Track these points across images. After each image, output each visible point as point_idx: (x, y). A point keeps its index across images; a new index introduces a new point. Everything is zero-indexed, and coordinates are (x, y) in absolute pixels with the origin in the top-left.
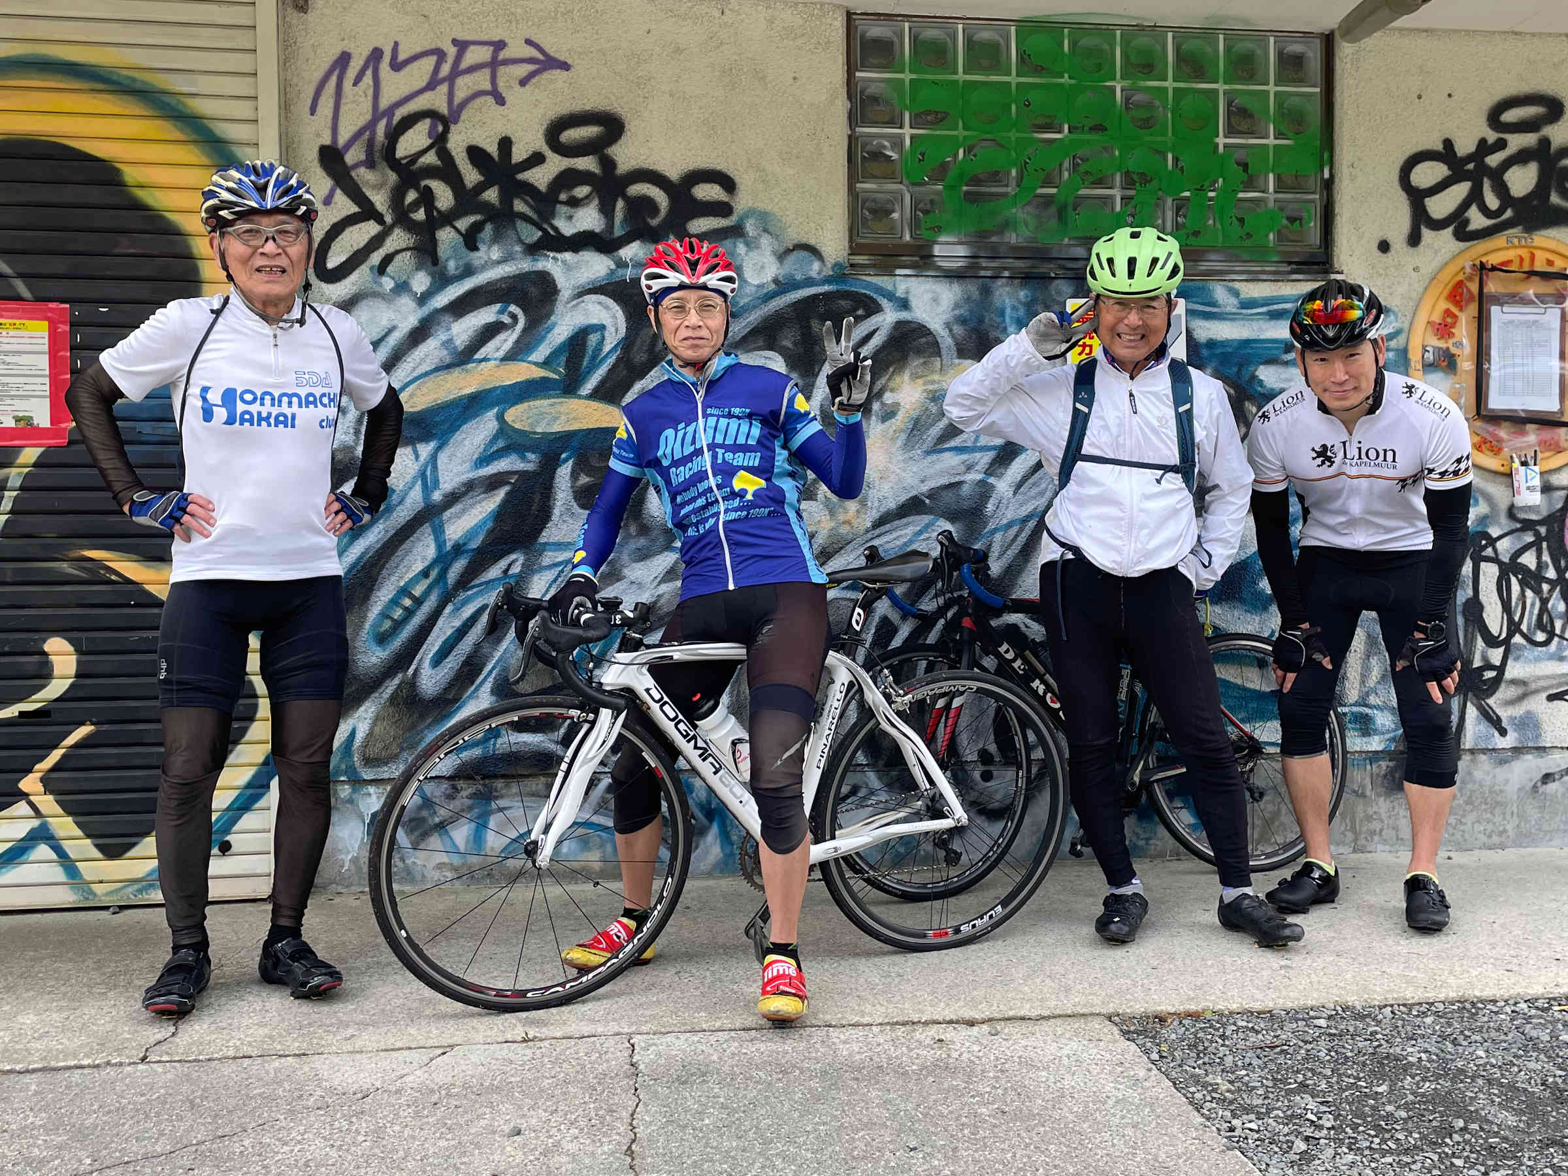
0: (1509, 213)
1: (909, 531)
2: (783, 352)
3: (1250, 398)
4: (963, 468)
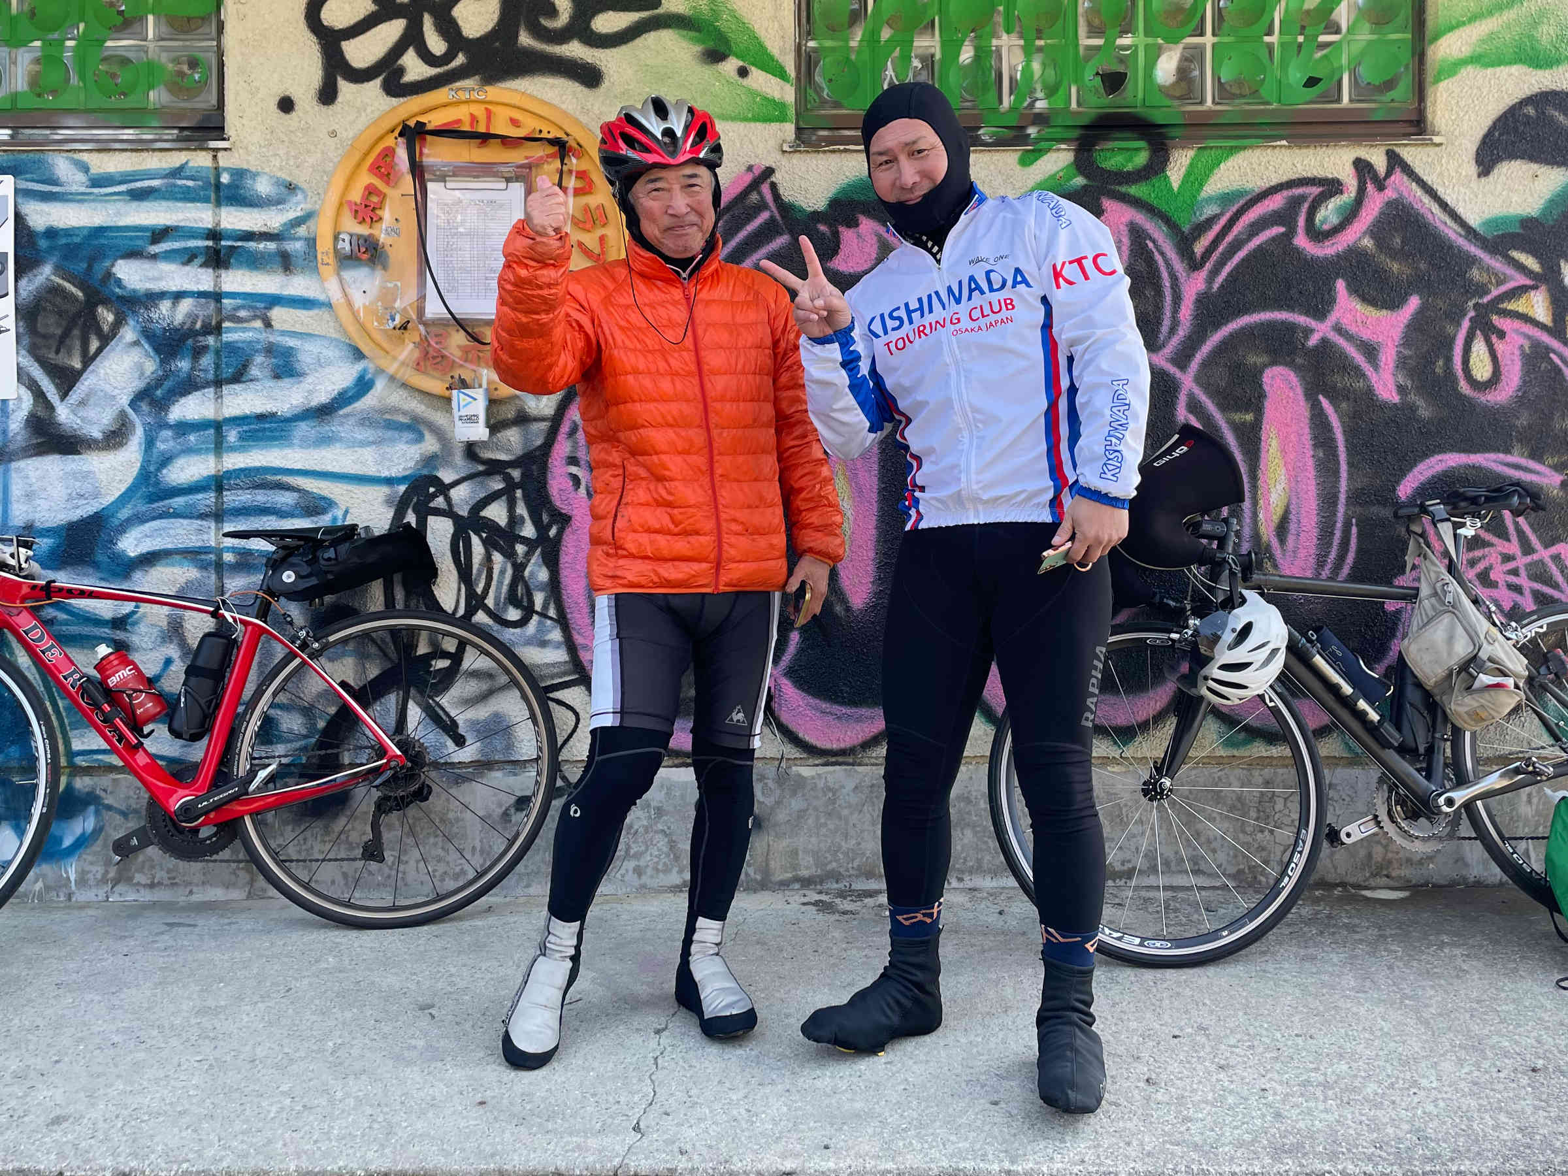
0: (460, 59)
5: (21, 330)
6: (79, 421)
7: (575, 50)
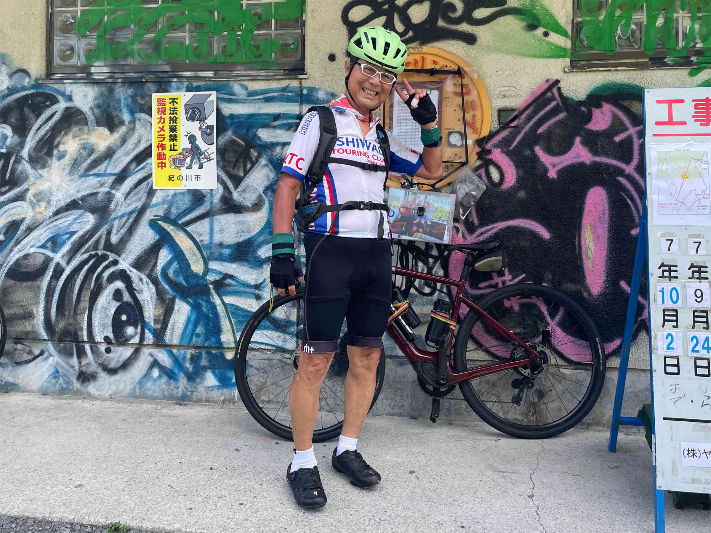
0: (410, 34)
1: (71, 218)
2: (10, 124)
3: (253, 147)
4: (98, 185)
5: (219, 159)
6: (242, 199)
7: (464, 27)
